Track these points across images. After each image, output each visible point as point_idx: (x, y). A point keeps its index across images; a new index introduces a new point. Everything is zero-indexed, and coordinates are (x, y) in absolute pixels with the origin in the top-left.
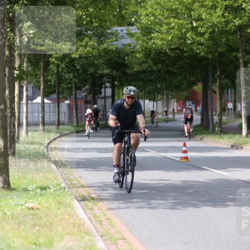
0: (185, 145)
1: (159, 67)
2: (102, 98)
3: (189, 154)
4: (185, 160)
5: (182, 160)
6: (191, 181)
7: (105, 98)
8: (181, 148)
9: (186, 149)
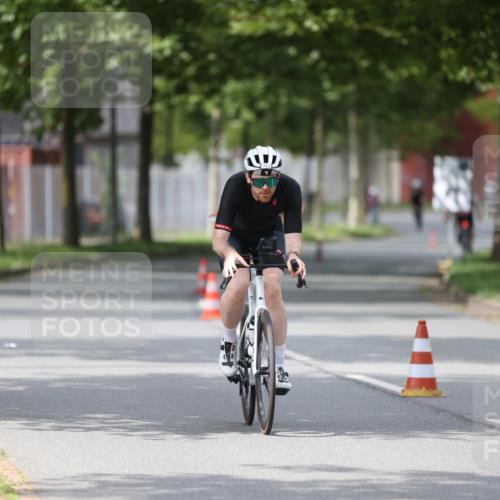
0: (423, 332)
1: (331, 19)
2: (99, 142)
3: (441, 370)
4: (422, 392)
5: (411, 393)
6: (442, 474)
7: (113, 140)
8: (409, 343)
9: (427, 349)
